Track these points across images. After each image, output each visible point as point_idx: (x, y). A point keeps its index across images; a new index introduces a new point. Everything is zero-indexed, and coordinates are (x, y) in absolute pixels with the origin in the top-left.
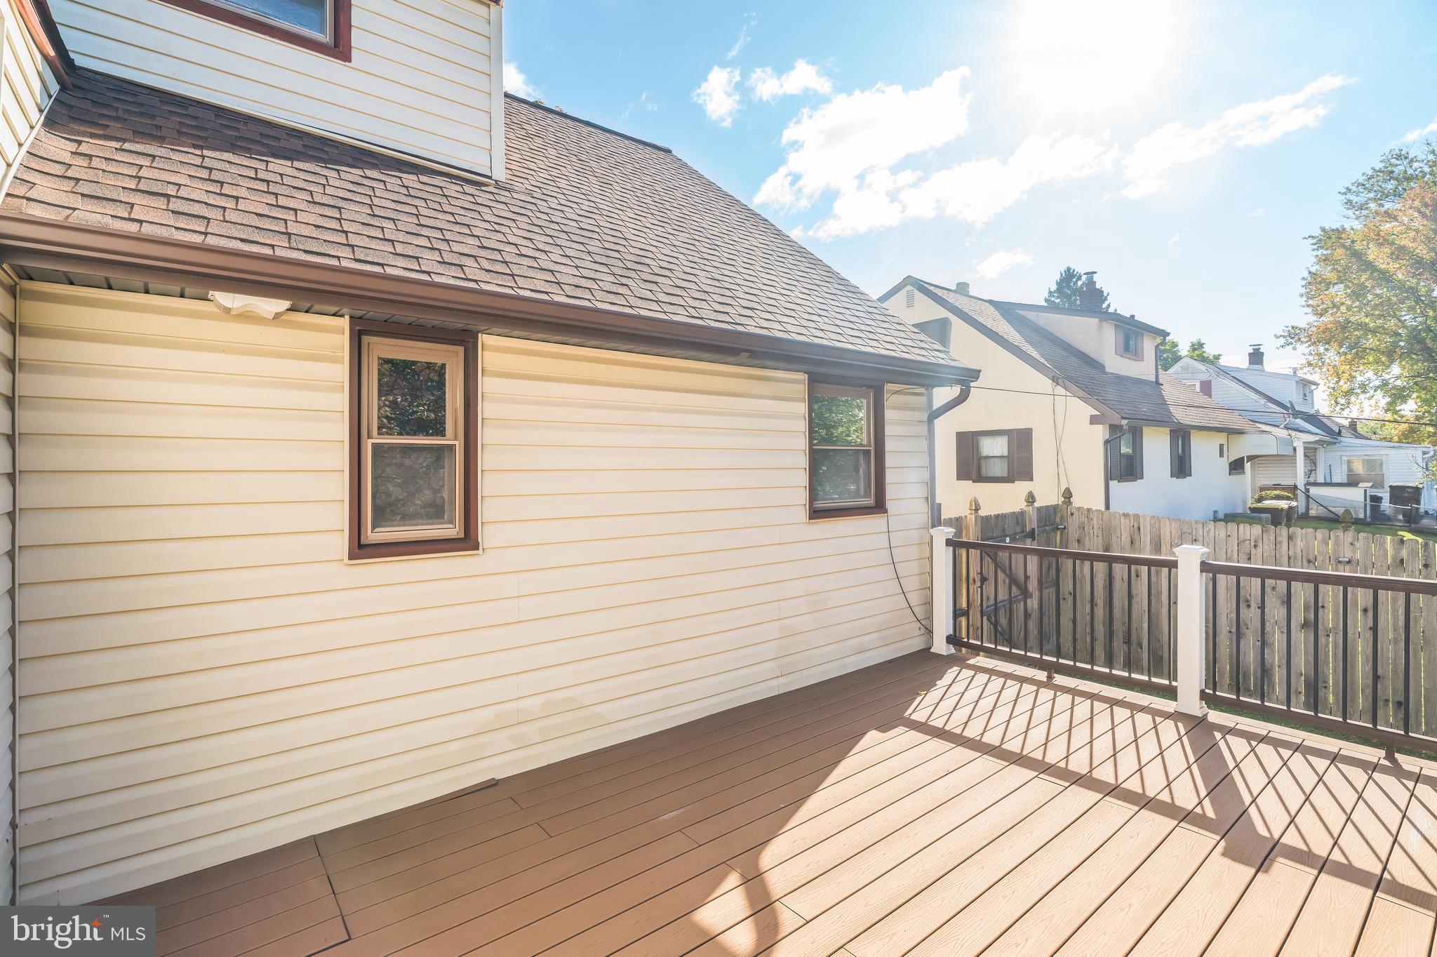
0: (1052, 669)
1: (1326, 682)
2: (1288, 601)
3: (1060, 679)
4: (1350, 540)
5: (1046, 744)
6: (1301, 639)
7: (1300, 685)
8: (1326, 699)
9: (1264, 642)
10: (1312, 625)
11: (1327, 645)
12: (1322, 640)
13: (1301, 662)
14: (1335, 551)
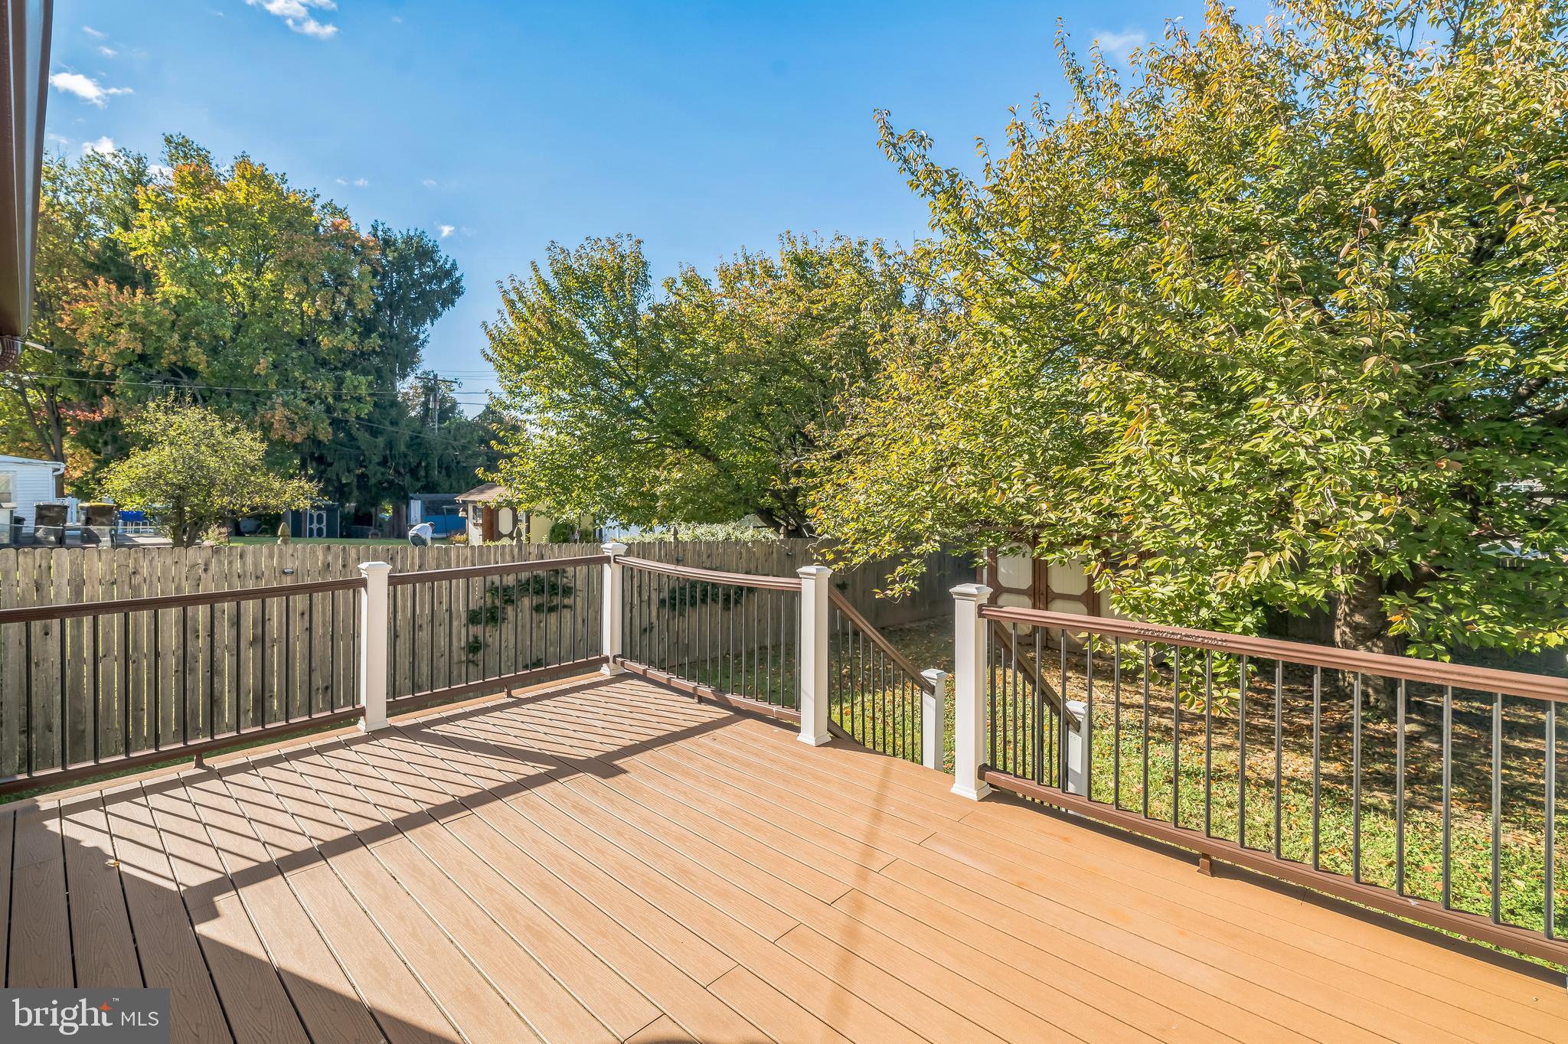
0: (199, 754)
1: (272, 691)
2: (237, 622)
3: (217, 762)
4: (291, 552)
5: (212, 846)
6: (249, 655)
7: (248, 702)
8: (272, 707)
9: (213, 669)
10: (260, 640)
11: (272, 656)
12: (268, 652)
13: (249, 680)
14: (280, 563)
